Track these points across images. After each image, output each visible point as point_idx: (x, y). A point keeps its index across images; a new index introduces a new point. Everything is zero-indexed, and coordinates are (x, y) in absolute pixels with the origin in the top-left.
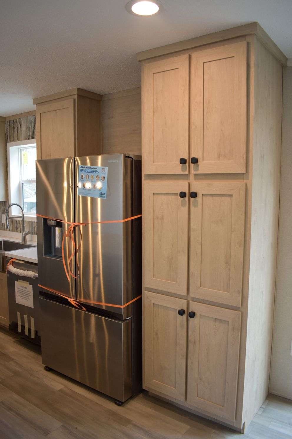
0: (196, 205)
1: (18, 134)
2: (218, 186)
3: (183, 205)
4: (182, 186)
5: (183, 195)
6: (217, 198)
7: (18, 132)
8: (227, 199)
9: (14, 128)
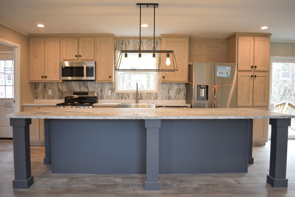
0: (255, 79)
1: (126, 47)
2: (262, 74)
3: (251, 79)
4: (251, 74)
5: (252, 76)
6: (261, 77)
7: (126, 46)
8: (264, 77)
9: (122, 44)
